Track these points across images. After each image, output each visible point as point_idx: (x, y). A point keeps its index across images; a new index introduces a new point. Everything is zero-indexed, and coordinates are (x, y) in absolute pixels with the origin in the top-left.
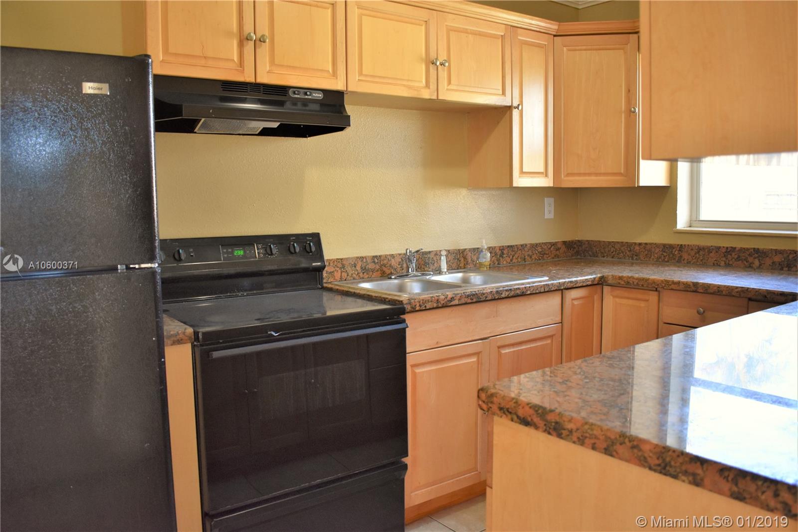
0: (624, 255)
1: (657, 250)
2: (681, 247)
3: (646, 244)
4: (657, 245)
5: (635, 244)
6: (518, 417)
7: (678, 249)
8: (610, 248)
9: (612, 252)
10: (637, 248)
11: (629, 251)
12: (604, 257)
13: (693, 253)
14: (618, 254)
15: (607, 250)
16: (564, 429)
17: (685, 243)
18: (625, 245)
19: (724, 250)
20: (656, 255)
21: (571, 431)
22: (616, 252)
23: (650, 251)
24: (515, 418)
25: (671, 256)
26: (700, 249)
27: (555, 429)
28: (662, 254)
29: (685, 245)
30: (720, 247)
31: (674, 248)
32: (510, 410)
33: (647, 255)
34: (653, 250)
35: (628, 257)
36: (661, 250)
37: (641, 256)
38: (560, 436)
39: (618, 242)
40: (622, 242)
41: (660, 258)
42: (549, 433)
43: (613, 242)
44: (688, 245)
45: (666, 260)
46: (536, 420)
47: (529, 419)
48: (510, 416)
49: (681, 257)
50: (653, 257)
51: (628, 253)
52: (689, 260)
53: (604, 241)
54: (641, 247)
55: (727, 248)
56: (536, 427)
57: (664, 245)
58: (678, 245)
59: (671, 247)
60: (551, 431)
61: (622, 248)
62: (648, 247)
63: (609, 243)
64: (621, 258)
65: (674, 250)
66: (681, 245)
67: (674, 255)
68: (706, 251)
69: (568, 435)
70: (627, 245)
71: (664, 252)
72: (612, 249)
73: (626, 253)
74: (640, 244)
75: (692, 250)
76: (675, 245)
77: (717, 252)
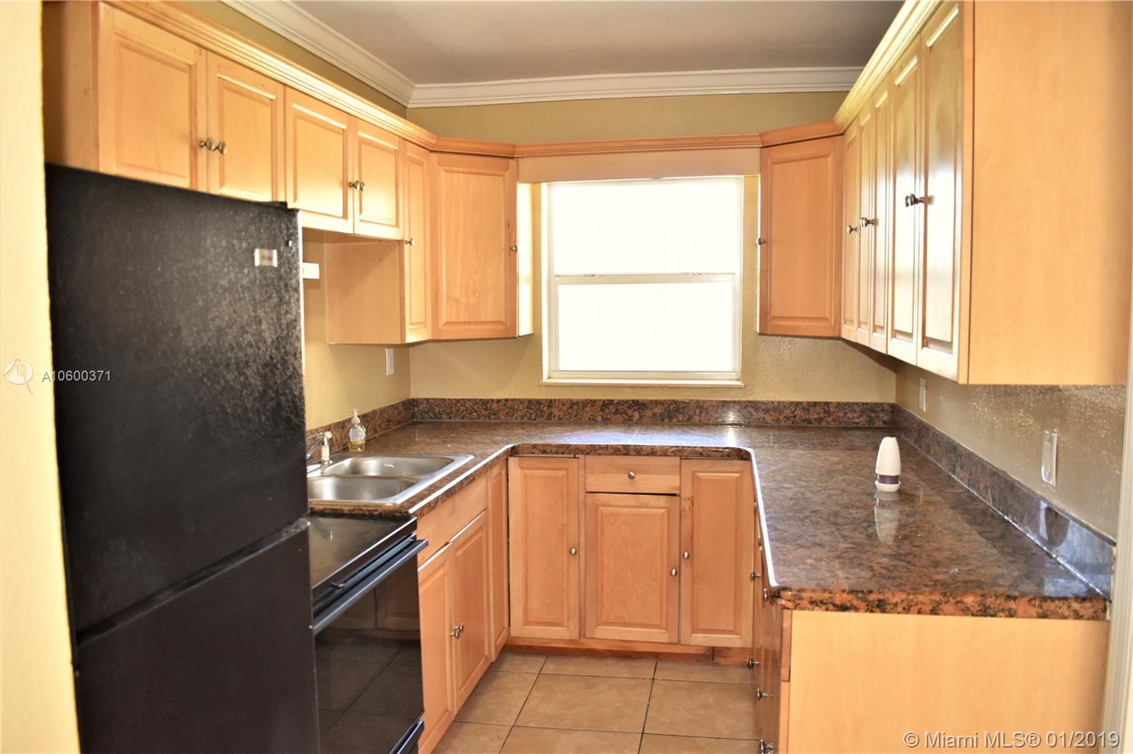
0: (478, 415)
1: (521, 407)
2: (551, 403)
3: (507, 400)
4: (521, 401)
5: (493, 400)
6: (834, 605)
7: (547, 404)
8: (459, 407)
9: (462, 412)
10: (495, 405)
11: (484, 410)
12: (450, 418)
13: (565, 408)
14: (469, 414)
15: (454, 409)
16: (889, 604)
17: (554, 398)
18: (479, 403)
19: (601, 404)
20: (520, 413)
21: (896, 605)
22: (467, 411)
23: (511, 408)
24: (831, 607)
25: (539, 412)
26: (573, 404)
27: (878, 606)
28: (528, 411)
29: (555, 400)
30: (596, 401)
31: (542, 404)
32: (824, 601)
33: (508, 413)
34: (516, 407)
35: (483, 417)
36: (526, 406)
37: (501, 415)
38: (884, 611)
39: (469, 400)
40: (475, 400)
41: (526, 415)
42: (872, 611)
43: (462, 399)
44: (559, 400)
45: (533, 417)
46: (855, 603)
47: (849, 604)
48: (824, 607)
49: (551, 413)
50: (516, 415)
51: (483, 412)
52: (561, 417)
53: (450, 399)
54: (500, 404)
55: (604, 401)
56: (856, 609)
57: (530, 401)
58: (547, 400)
59: (539, 402)
60: (874, 609)
61: (476, 407)
62: (510, 404)
63: (457, 401)
64: (474, 419)
65: (542, 406)
66: (551, 400)
67: (541, 411)
68: (581, 405)
69: (893, 608)
70: (482, 403)
71: (530, 408)
72: (462, 408)
73: (480, 412)
74: (499, 401)
75: (563, 405)
76: (543, 400)
77: (592, 406)
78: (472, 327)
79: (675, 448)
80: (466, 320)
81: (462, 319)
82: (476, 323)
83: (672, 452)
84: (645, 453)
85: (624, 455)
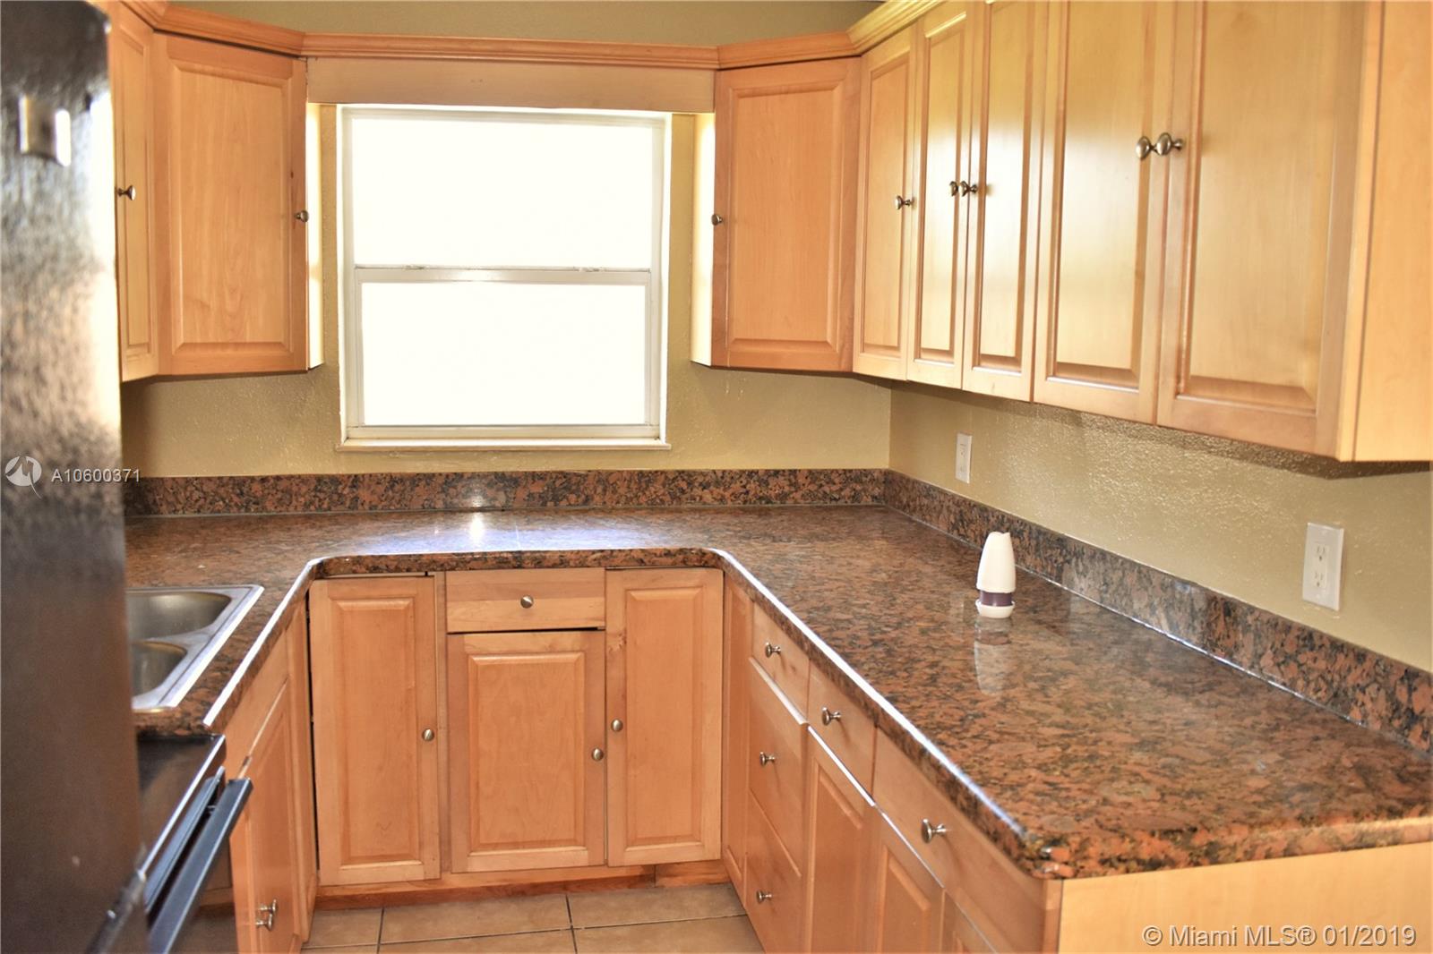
0: (227, 505)
1: (304, 489)
2: (356, 481)
3: (278, 478)
4: (302, 479)
5: (252, 479)
6: (1139, 862)
7: (349, 484)
8: (192, 492)
9: (197, 501)
10: (256, 487)
11: (238, 495)
12: (175, 511)
13: (381, 489)
14: (211, 503)
15: (181, 497)
16: (1224, 848)
17: (363, 472)
18: (227, 484)
19: (441, 481)
20: (302, 500)
21: (1234, 848)
22: (205, 499)
23: (287, 491)
24: (1134, 865)
25: (335, 497)
26: (393, 480)
27: (1207, 854)
28: (315, 496)
29: (363, 475)
30: (434, 475)
31: (340, 483)
33: (281, 499)
34: (295, 489)
35: (235, 509)
36: (312, 487)
37: (268, 504)
38: (1215, 862)
39: (209, 479)
40: (220, 478)
41: (312, 503)
42: (1197, 864)
43: (197, 479)
44: (371, 475)
45: (325, 506)
46: (1173, 853)
47: (1162, 857)
48: (1122, 867)
49: (356, 498)
50: (294, 503)
51: (236, 499)
52: (373, 503)
53: (174, 479)
54: (266, 484)
55: (447, 476)
56: (1172, 864)
57: (319, 479)
58: (349, 476)
59: (335, 480)
60: (1200, 860)
61: (222, 491)
62: (282, 485)
63: (188, 481)
64: (219, 511)
65: (340, 487)
66: (356, 476)
67: (340, 495)
68: (408, 483)
69: (1229, 854)
70: (234, 484)
71: (320, 491)
72: (196, 495)
73: (231, 500)
74: (264, 480)
75: (378, 483)
76: (343, 476)
77: (428, 484)
78: (230, 352)
79: (599, 555)
80: (220, 341)
81: (212, 340)
82: (237, 345)
83: (595, 560)
84: (550, 564)
85: (514, 568)
